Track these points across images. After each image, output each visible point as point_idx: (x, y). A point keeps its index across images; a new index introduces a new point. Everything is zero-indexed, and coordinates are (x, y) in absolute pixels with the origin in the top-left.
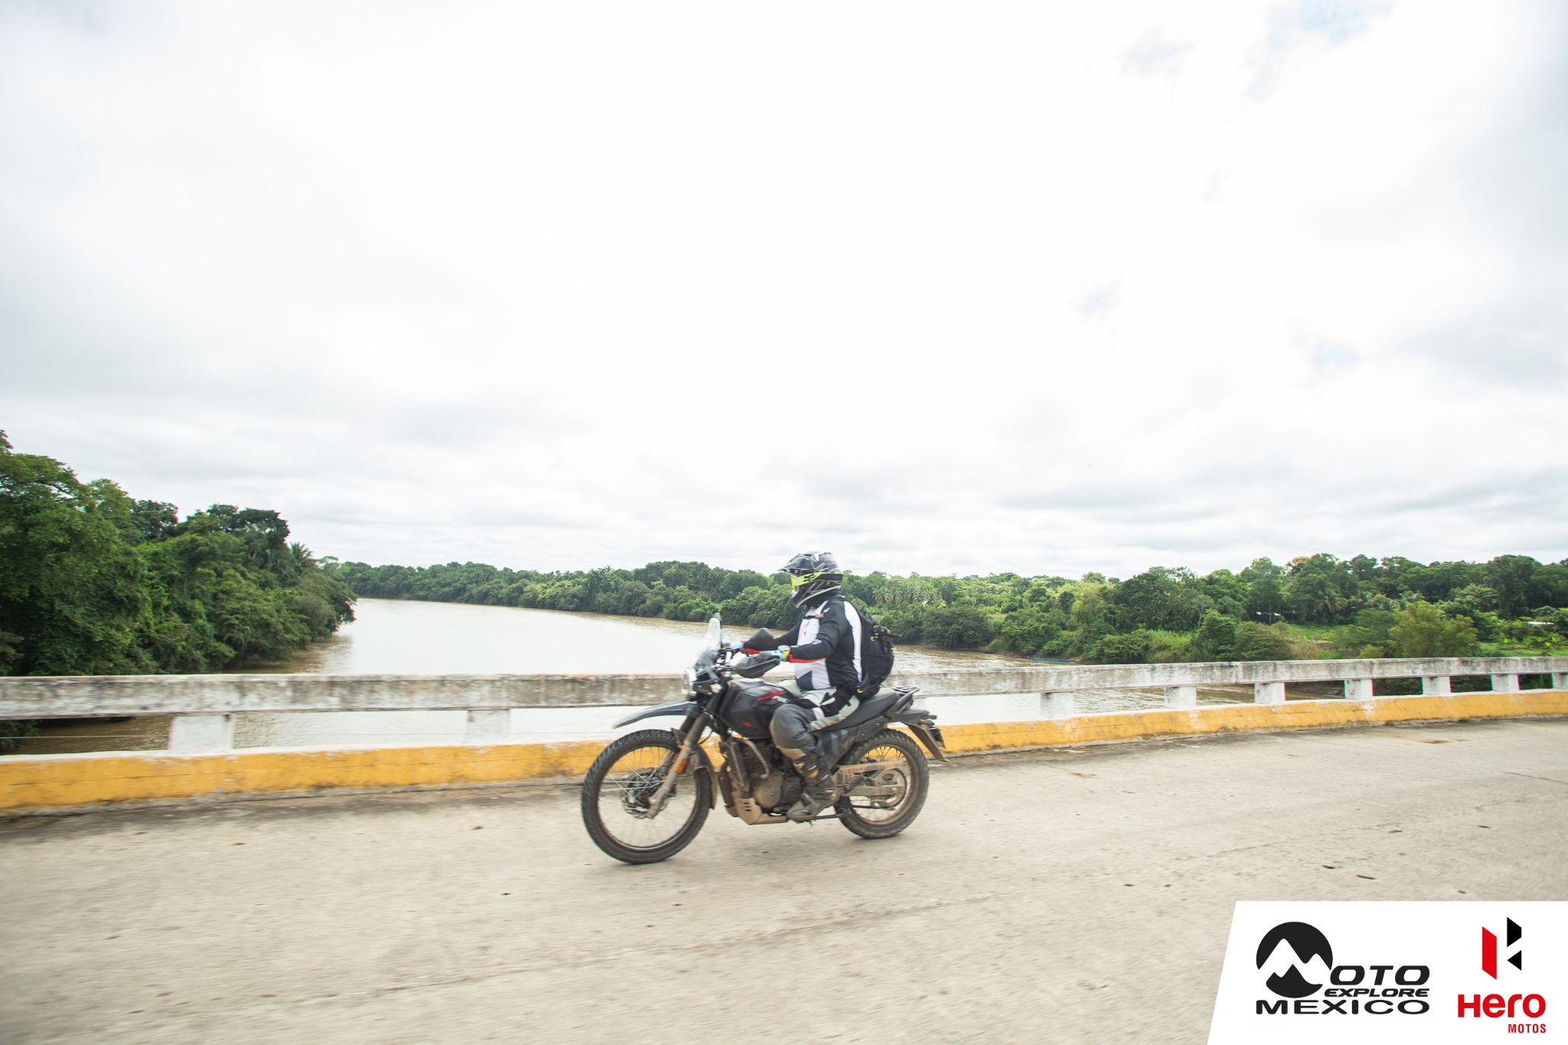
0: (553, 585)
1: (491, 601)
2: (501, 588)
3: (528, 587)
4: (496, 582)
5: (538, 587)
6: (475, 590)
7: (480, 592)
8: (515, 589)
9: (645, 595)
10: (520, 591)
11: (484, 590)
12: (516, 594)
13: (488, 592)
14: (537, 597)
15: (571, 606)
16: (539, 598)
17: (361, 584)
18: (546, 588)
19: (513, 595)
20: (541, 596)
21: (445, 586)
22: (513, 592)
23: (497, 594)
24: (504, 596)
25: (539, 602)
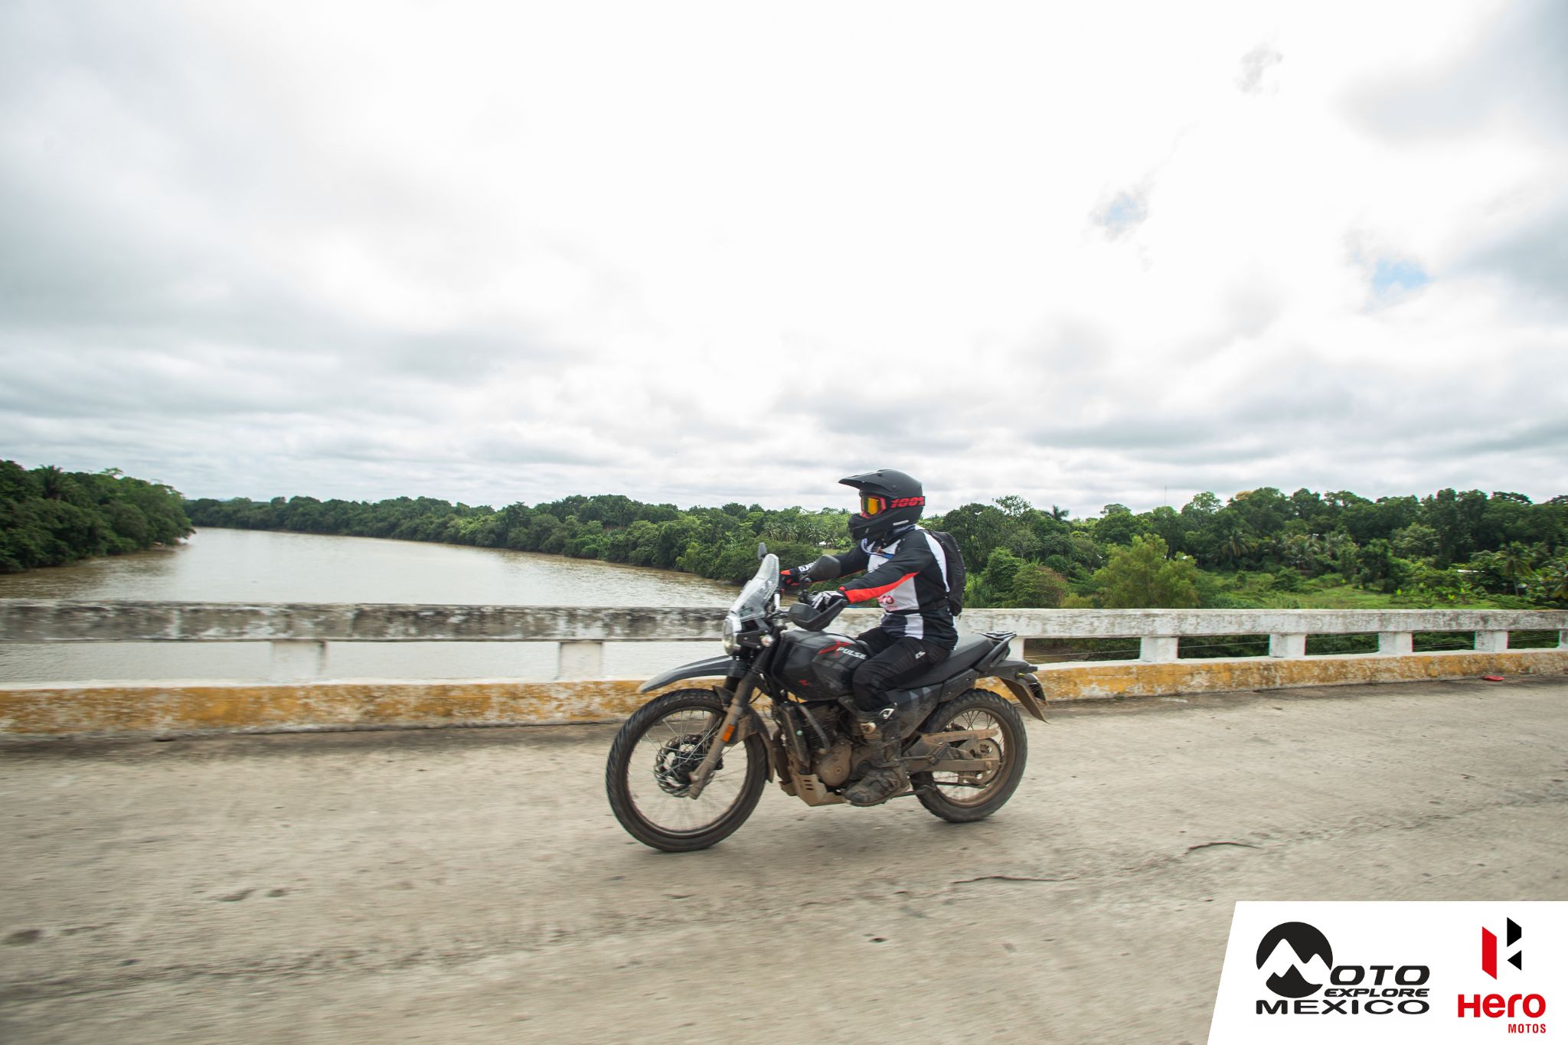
0: (478, 519)
1: (419, 537)
2: (432, 523)
3: (452, 523)
4: (428, 517)
5: (461, 522)
6: (406, 524)
7: (409, 527)
8: (440, 524)
9: (553, 530)
10: (444, 525)
11: (414, 525)
12: (441, 529)
13: (417, 527)
14: (459, 532)
15: (487, 542)
16: (461, 534)
17: (302, 519)
18: (471, 523)
19: (439, 530)
20: (463, 532)
21: (382, 520)
22: (439, 527)
23: (426, 529)
24: (432, 532)
25: (461, 537)
